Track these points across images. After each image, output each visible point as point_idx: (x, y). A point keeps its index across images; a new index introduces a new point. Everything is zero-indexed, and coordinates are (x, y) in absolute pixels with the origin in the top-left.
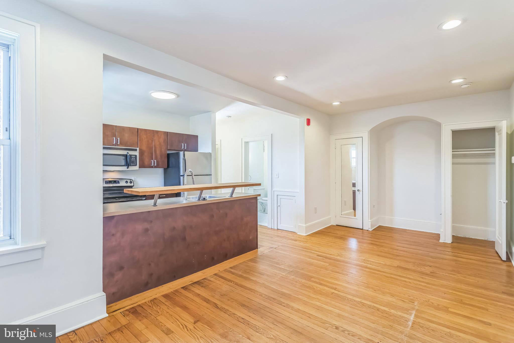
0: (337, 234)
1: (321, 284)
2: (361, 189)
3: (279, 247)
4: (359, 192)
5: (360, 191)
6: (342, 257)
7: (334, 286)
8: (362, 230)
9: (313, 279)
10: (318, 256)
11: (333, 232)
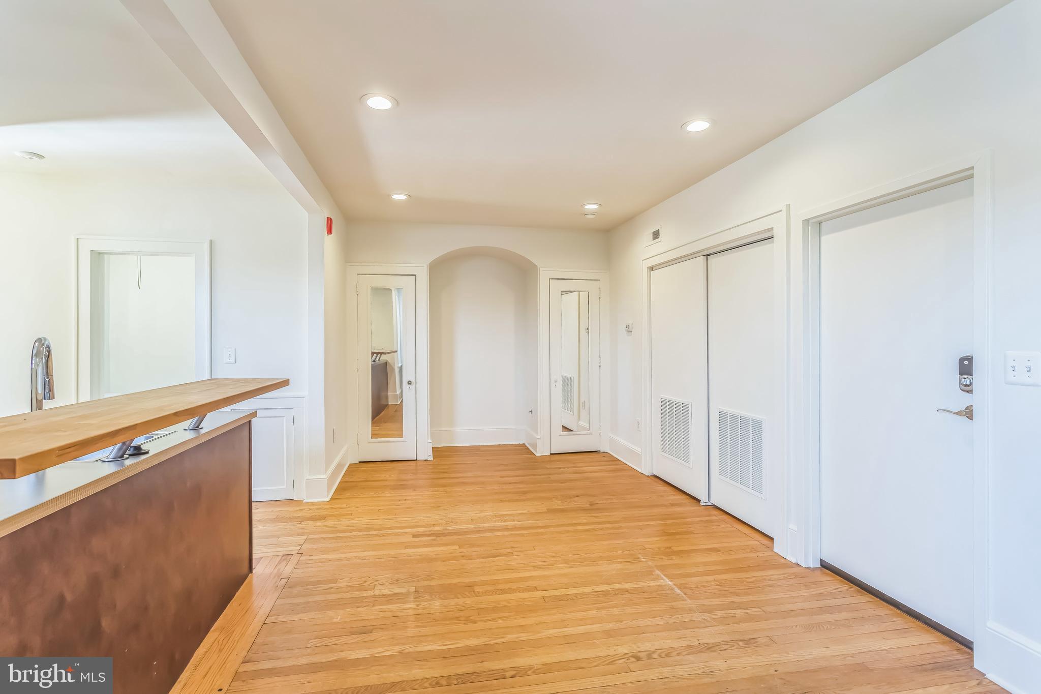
0: (386, 481)
1: (504, 592)
2: (413, 380)
3: (304, 547)
4: (410, 386)
5: (412, 384)
6: (457, 523)
7: (530, 584)
8: (416, 461)
9: (477, 589)
10: (414, 536)
11: (372, 479)
